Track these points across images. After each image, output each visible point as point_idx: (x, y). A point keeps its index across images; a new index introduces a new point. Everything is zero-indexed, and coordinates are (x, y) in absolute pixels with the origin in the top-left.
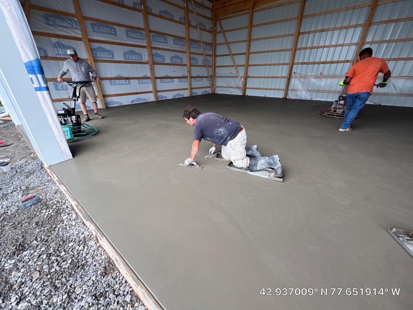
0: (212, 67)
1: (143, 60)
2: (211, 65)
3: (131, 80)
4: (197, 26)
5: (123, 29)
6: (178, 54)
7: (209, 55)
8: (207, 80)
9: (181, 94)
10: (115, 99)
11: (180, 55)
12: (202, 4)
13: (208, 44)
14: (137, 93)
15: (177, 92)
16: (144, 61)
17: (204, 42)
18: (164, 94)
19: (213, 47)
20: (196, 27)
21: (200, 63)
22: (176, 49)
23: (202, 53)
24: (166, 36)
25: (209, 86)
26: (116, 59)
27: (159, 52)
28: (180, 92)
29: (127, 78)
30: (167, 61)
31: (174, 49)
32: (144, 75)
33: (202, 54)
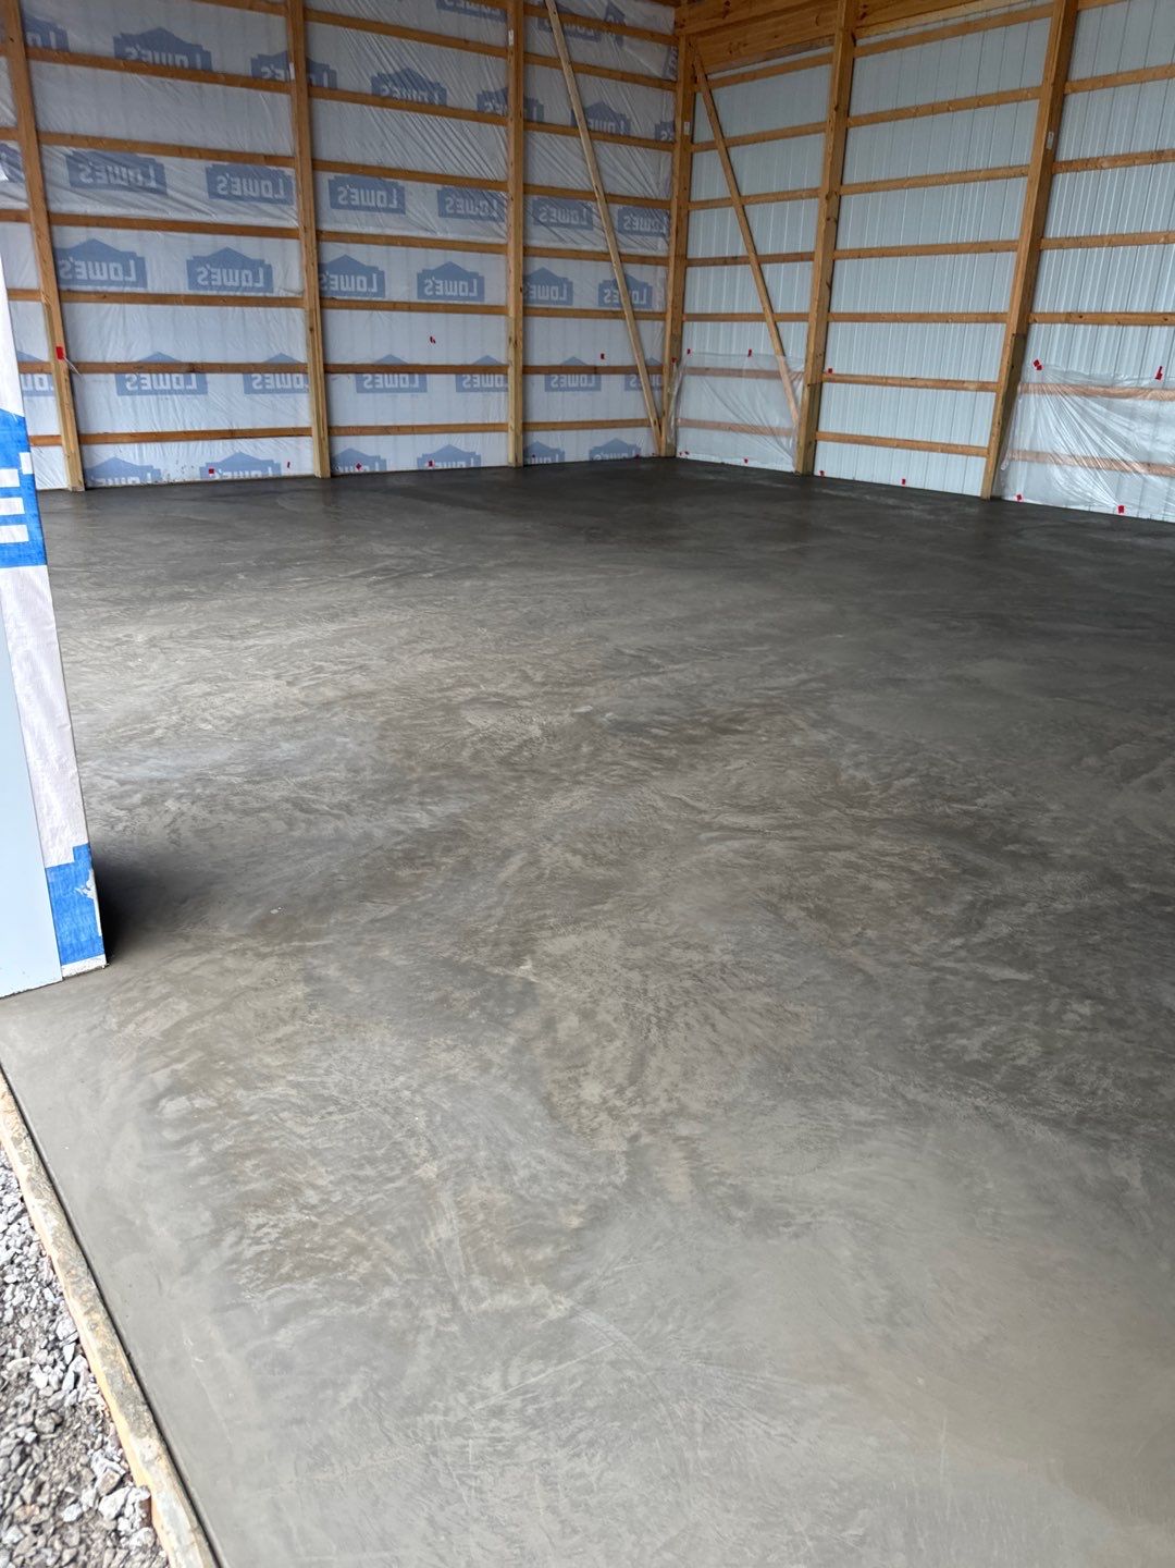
0: (661, 316)
1: (276, 290)
2: (657, 308)
3: (209, 376)
4: (575, 126)
5: (197, 167)
6: (455, 257)
7: (643, 260)
8: (628, 388)
9: (463, 448)
10: (129, 454)
11: (469, 262)
12: (611, 18)
13: (638, 205)
14: (231, 434)
15: (441, 441)
16: (282, 294)
17: (610, 198)
18: (367, 446)
19: (670, 217)
20: (570, 130)
21: (585, 298)
22: (450, 236)
23: (601, 248)
24: (401, 183)
25: (641, 415)
26: (155, 286)
27: (358, 252)
28: (460, 441)
29: (193, 368)
30: (399, 290)
31: (440, 235)
32: (275, 352)
33: (603, 257)
